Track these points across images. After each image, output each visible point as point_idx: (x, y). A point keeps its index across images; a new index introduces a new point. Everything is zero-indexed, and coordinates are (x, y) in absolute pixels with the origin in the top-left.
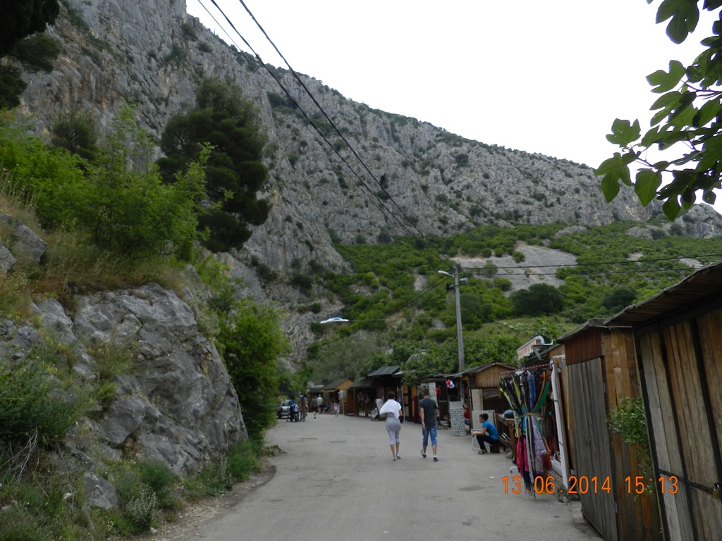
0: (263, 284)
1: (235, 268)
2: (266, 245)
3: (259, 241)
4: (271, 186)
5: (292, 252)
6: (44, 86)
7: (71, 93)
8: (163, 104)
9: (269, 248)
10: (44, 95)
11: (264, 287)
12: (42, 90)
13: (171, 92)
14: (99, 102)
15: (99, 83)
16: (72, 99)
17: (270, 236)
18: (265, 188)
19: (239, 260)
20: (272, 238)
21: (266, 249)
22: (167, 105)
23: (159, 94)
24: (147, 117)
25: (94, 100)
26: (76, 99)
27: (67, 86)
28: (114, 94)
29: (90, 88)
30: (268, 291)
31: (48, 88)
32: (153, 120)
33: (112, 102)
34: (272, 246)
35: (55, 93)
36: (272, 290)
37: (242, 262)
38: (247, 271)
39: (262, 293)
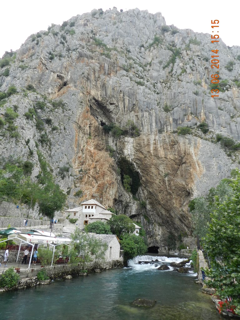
0: (228, 153)
1: (203, 146)
2: (230, 126)
3: (224, 125)
4: (230, 87)
6: (81, 75)
7: (94, 74)
8: (148, 66)
9: (234, 128)
10: (81, 79)
11: (229, 155)
12: (80, 77)
13: (153, 59)
14: (109, 74)
15: (110, 66)
16: (95, 77)
17: (233, 119)
18: (225, 89)
19: (206, 140)
20: (235, 120)
21: (231, 129)
22: (150, 65)
23: (146, 62)
24: (137, 74)
25: (106, 74)
26: (97, 76)
27: (92, 72)
28: (118, 68)
29: (104, 69)
30: (234, 158)
31: (83, 75)
32: (141, 74)
33: (116, 72)
34: (236, 126)
35: (86, 76)
36: (238, 156)
37: (209, 140)
38: (213, 145)
39: (228, 160)
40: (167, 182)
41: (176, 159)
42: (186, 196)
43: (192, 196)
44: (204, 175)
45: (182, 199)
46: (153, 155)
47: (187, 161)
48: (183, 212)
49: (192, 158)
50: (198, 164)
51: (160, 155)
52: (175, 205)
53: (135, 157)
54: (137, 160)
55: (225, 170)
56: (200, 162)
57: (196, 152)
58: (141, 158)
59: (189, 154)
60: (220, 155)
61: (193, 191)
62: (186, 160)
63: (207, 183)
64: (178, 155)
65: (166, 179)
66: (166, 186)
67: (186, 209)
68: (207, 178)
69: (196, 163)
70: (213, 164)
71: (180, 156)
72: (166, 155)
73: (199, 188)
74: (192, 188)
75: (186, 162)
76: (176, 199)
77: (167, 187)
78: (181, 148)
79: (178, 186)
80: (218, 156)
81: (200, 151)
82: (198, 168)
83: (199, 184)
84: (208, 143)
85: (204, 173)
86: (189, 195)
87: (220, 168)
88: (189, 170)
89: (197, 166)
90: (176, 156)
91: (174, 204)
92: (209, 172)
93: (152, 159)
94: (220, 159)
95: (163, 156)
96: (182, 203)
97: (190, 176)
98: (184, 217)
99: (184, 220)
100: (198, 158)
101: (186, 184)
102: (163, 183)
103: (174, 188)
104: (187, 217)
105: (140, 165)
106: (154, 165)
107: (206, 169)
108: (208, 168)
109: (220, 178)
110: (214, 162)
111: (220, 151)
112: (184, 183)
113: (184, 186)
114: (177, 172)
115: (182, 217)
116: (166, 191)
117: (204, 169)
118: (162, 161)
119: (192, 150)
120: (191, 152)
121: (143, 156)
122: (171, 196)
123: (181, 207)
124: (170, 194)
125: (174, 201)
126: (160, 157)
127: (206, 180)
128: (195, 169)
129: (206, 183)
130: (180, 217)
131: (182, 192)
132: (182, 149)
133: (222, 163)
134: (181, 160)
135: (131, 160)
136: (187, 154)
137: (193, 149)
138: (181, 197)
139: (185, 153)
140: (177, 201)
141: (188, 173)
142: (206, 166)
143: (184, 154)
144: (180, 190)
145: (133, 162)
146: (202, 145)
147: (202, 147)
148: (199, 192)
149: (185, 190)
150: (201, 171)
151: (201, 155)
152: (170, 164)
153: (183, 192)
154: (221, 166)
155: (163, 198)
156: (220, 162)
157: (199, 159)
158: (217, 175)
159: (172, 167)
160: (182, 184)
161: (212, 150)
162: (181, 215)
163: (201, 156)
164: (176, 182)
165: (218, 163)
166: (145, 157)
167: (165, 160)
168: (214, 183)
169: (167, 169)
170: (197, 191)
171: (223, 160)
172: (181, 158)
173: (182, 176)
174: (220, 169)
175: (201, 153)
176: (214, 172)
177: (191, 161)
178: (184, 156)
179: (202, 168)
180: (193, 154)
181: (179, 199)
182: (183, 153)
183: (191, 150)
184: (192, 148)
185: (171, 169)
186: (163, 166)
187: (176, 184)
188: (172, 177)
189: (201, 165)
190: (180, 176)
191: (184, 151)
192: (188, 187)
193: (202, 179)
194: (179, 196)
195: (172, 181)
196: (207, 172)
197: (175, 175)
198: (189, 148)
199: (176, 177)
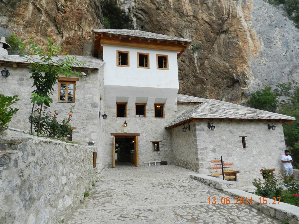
40: (196, 61)
41: (213, 22)
42: (229, 87)
43: (243, 87)
44: (262, 54)
45: (221, 92)
46: (172, 7)
47: (232, 29)
49: (241, 25)
50: (251, 36)
51: (185, 10)
53: (137, 5)
54: (140, 12)
56: (254, 31)
57: (246, 15)
58: (150, 8)
59: (235, 17)
60: (286, 24)
61: (247, 78)
62: (228, 27)
63: (268, 67)
64: (216, 15)
65: (196, 55)
66: (194, 67)
68: (267, 58)
69: (248, 33)
70: (276, 38)
72: (195, 11)
73: (257, 73)
74: (246, 72)
75: (228, 30)
77: (196, 70)
78: (223, 3)
79: (218, 70)
80: (284, 26)
81: (253, 14)
82: (250, 41)
83: (256, 67)
84: (265, 4)
85: (262, 50)
86: (233, 85)
87: (286, 44)
88: (237, 44)
90: (212, 17)
92: (270, 49)
93: (171, 15)
94: (286, 30)
95: (191, 13)
97: (239, 54)
100: (250, 25)
101: (231, 67)
102: (189, 62)
103: (209, 71)
105: (147, 23)
106: (175, 28)
107: (264, 45)
108: (269, 42)
109: (289, 59)
110: (276, 34)
111: (285, 18)
112: (227, 65)
113: (229, 69)
114: (213, 45)
116: (195, 76)
117: (261, 44)
118: (189, 22)
119: (239, 12)
120: (238, 14)
121: (153, 6)
122: (205, 85)
124: (202, 82)
126: (185, 13)
127: (266, 61)
128: (245, 42)
129: (266, 66)
131: (223, 79)
132: (224, 6)
133: (290, 37)
134: (221, 25)
135: (127, 10)
136: (233, 16)
137: (241, 9)
138: (220, 88)
139: (229, 15)
141: (235, 48)
142: (264, 39)
143: (227, 16)
144: (219, 77)
145: (132, 15)
146: (255, 6)
147: (255, 8)
148: (257, 79)
149: (228, 77)
150: (257, 47)
151: (255, 20)
152: (202, 30)
153: (224, 80)
154: (289, 41)
155: (188, 88)
156: (287, 35)
157: (252, 27)
158: (284, 54)
159: (206, 36)
160: (225, 67)
161: (272, 15)
163: (255, 22)
164: (213, 62)
165: (283, 36)
166: (158, 9)
167: (194, 20)
168: (281, 67)
169: (196, 38)
170: (254, 78)
171: (291, 33)
172: (223, 21)
174: (288, 47)
175: (255, 18)
176: (278, 49)
177: (238, 29)
178: (227, 20)
179: (257, 43)
180: (243, 17)
181: (217, 91)
182: (226, 14)
183: (237, 11)
184: (239, 7)
185: (203, 39)
186: (189, 32)
187: (213, 64)
188: (206, 53)
189: (256, 38)
190: (217, 53)
191: (227, 10)
192: (235, 71)
193: (260, 59)
194: (217, 86)
195: (206, 60)
196: (266, 49)
197: (210, 51)
198: (235, 6)
199: (211, 54)
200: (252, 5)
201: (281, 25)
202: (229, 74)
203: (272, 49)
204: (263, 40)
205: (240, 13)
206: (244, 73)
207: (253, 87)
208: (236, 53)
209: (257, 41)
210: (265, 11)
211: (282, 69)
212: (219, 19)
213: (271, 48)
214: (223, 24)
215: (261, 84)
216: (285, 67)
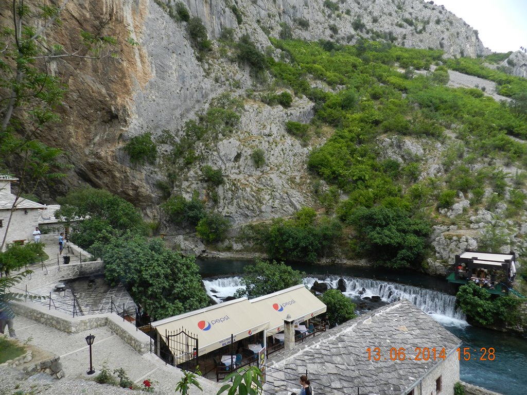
0: (197, 54)
1: (153, 16)
5: (219, 18)
11: (199, 59)
19: (159, 4)
30: (206, 66)
36: (211, 65)
37: (164, 8)
38: (172, 25)
39: (197, 68)
41: (86, 20)
42: (103, 121)
43: (123, 126)
44: (152, 85)
45: (93, 128)
48: (100, 158)
50: (141, 56)
52: (73, 140)
55: (193, 86)
56: (145, 51)
57: (137, 23)
59: (120, 21)
60: (186, 52)
61: (128, 115)
62: (110, 33)
63: (158, 104)
64: (91, 10)
65: (53, 66)
67: (110, 153)
68: (158, 92)
69: (137, 52)
70: (171, 67)
71: (97, 18)
73: (142, 110)
74: (128, 107)
76: (77, 126)
79: (88, 95)
80: (182, 53)
81: (147, 25)
82: (139, 63)
83: (141, 103)
84: (164, 14)
85: (153, 80)
86: (111, 120)
87: (182, 78)
88: (120, 63)
89: (138, 60)
90: (85, 12)
91: (70, 136)
92: (162, 81)
94: (184, 59)
96: (91, 135)
97: (121, 79)
98: (101, 170)
99: (97, 177)
100: (141, 41)
101: (108, 94)
103: (75, 96)
104: (109, 171)
107: (156, 73)
108: (162, 70)
109: (183, 99)
110: (172, 62)
111: (185, 43)
112: (104, 91)
113: (105, 97)
114: (84, 55)
115: (92, 170)
117: (152, 71)
119: (128, 15)
120: (125, 19)
122: (67, 115)
123: (87, 145)
124: (63, 110)
125: (72, 131)
127: (156, 97)
128: (132, 63)
129: (155, 103)
130: (84, 168)
131: (96, 110)
132: (104, 0)
133: (188, 71)
134: (98, 29)
136: (117, 20)
137: (130, 11)
138: (91, 122)
139: (111, 15)
140: (80, 131)
141: (117, 69)
142: (157, 65)
143: (108, 16)
144: (90, 106)
146: (150, 13)
147: (150, 16)
148: (141, 119)
149: (104, 109)
150: (146, 74)
151: (149, 35)
152: (66, 28)
153: (98, 112)
154: (186, 75)
156: (184, 67)
157: (144, 44)
158: (178, 91)
159: (72, 40)
160: (100, 93)
161: (171, 34)
162: (90, 164)
163: (148, 38)
164: (83, 83)
165: (180, 66)
168: (172, 107)
169: (55, 39)
170: (137, 117)
171: (190, 66)
172: (101, 23)
173: (95, 70)
174: (183, 82)
175: (148, 32)
176: (172, 83)
177: (124, 42)
178: (108, 23)
179: (148, 68)
180: (131, 25)
181: (86, 126)
182: (106, 13)
183: (125, 13)
184: (127, 8)
185: (67, 42)
186: (42, 26)
187: (82, 87)
188: (71, 67)
189: (147, 61)
190: (90, 70)
191: (109, 9)
192: (113, 102)
193: (148, 92)
194: (87, 118)
195: (71, 77)
196: (158, 79)
197: (78, 64)
198: (122, 6)
199: (80, 69)
200: (147, 11)
201: (179, 52)
202: (106, 105)
203: (164, 82)
204: (156, 67)
205: (128, 18)
206: (125, 107)
207: (135, 129)
208: (118, 77)
209: (148, 66)
210: (163, 26)
211: (173, 110)
212: (95, 17)
213: (164, 80)
214: (103, 27)
215: (145, 125)
216: (177, 108)
